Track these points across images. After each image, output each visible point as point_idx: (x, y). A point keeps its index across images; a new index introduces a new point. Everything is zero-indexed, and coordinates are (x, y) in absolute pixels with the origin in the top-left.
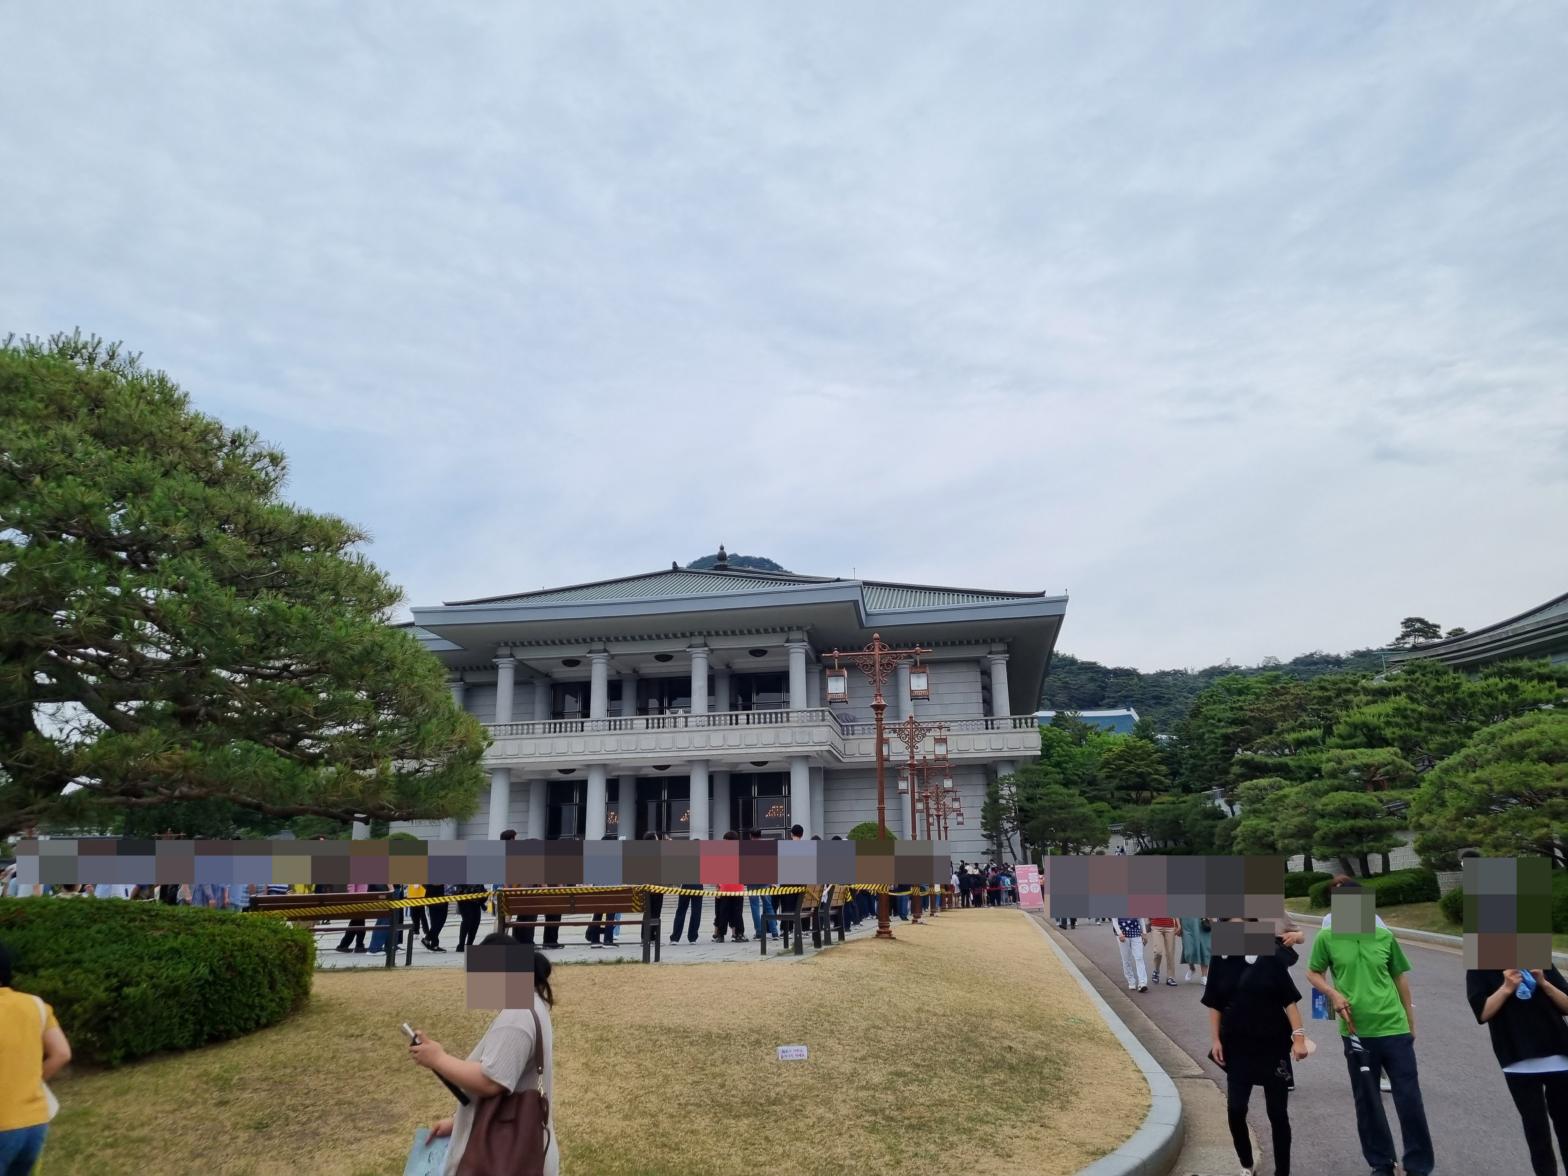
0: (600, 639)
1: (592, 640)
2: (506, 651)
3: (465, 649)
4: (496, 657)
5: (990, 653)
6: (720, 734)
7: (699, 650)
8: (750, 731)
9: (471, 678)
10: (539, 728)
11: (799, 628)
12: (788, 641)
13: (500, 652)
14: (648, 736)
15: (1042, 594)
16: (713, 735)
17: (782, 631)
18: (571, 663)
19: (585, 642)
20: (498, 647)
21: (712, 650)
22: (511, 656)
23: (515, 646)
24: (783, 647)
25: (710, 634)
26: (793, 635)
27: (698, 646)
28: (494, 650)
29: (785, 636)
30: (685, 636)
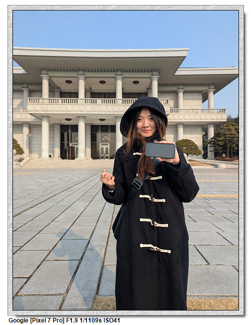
0: (82, 70)
1: (79, 70)
2: (45, 72)
3: (29, 74)
4: (41, 74)
5: (209, 88)
7: (120, 77)
11: (157, 71)
12: (152, 75)
13: (43, 72)
14: (102, 106)
17: (151, 71)
18: (69, 82)
19: (76, 70)
20: (42, 69)
21: (124, 78)
22: (47, 74)
23: (49, 70)
24: (150, 78)
25: (124, 71)
26: (154, 73)
27: (119, 75)
28: (41, 71)
29: (151, 73)
30: (114, 71)
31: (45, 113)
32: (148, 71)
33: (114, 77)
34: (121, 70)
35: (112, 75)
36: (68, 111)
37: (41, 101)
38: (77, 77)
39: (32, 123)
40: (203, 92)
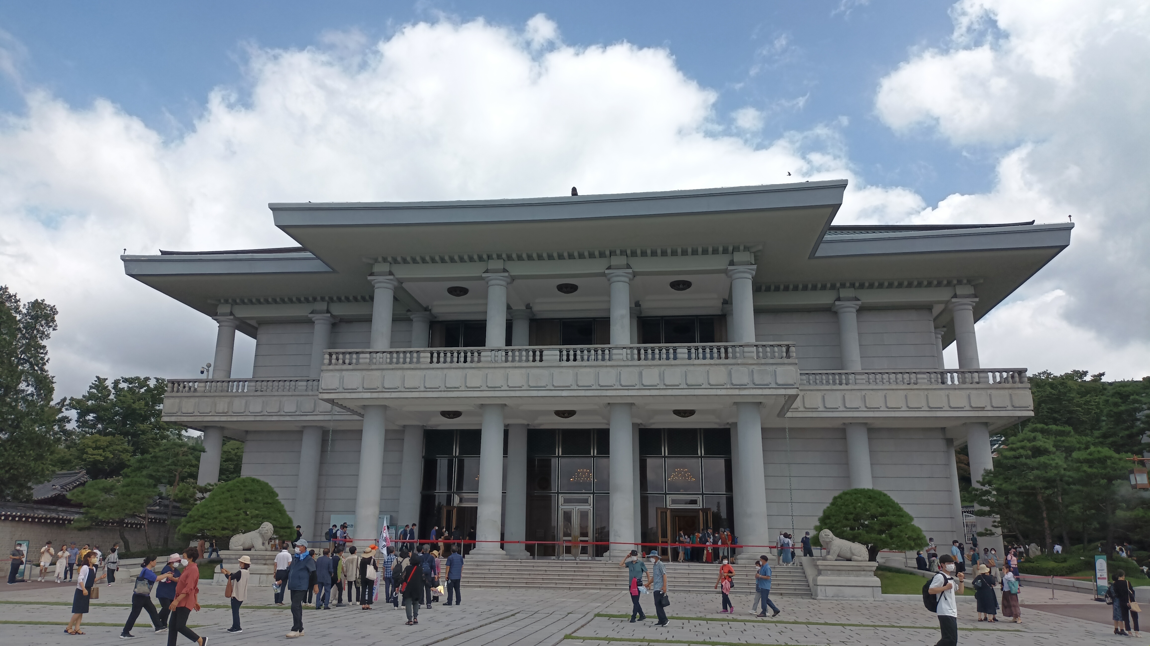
0: (499, 257)
1: (489, 257)
2: (386, 268)
3: (334, 271)
4: (372, 274)
5: (955, 296)
6: (656, 371)
8: (692, 368)
10: (425, 357)
11: (747, 249)
12: (732, 263)
13: (377, 269)
14: (562, 370)
15: (1030, 224)
16: (646, 372)
17: (725, 251)
18: (458, 291)
19: (481, 259)
20: (376, 261)
21: (635, 274)
22: (391, 273)
23: (395, 261)
24: (725, 271)
25: (634, 254)
26: (738, 257)
27: (618, 267)
28: (371, 266)
29: (726, 258)
30: (602, 255)
31: (375, 395)
32: (715, 251)
33: (604, 275)
34: (624, 253)
35: (598, 266)
36: (449, 389)
37: (365, 358)
38: (481, 278)
39: (331, 426)
40: (937, 309)
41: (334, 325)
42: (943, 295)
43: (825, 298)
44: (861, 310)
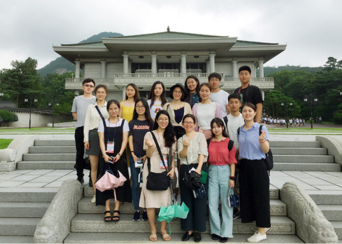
0: (155, 50)
1: (152, 50)
2: (126, 53)
4: (123, 54)
5: (260, 60)
9: (108, 60)
10: (139, 76)
11: (214, 50)
12: (210, 54)
15: (277, 44)
17: (209, 51)
18: (141, 57)
19: (150, 51)
21: (187, 56)
22: (128, 54)
23: (129, 51)
24: (208, 55)
25: (187, 51)
26: (211, 52)
27: (184, 54)
28: (123, 52)
30: (180, 51)
32: (207, 50)
33: (180, 55)
34: (185, 50)
35: (179, 53)
36: (145, 83)
37: (124, 76)
38: (150, 56)
40: (255, 62)
41: (106, 64)
42: (257, 59)
43: (230, 60)
44: (238, 63)
